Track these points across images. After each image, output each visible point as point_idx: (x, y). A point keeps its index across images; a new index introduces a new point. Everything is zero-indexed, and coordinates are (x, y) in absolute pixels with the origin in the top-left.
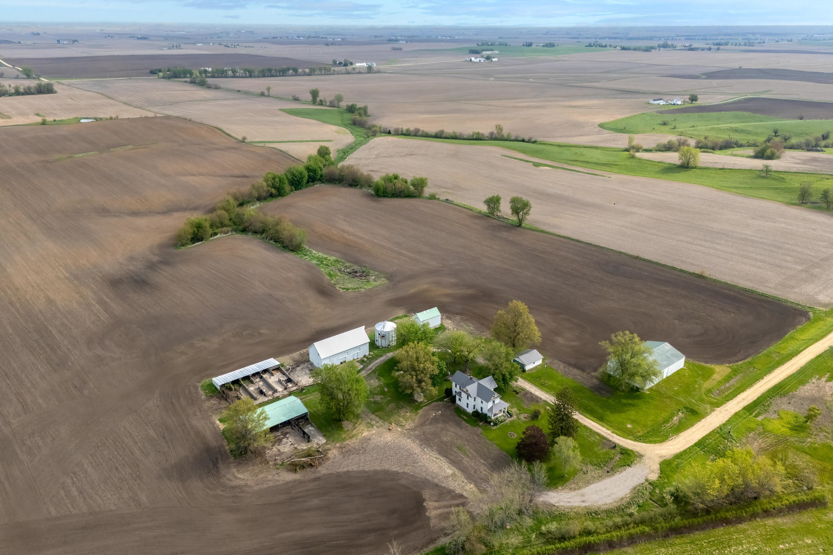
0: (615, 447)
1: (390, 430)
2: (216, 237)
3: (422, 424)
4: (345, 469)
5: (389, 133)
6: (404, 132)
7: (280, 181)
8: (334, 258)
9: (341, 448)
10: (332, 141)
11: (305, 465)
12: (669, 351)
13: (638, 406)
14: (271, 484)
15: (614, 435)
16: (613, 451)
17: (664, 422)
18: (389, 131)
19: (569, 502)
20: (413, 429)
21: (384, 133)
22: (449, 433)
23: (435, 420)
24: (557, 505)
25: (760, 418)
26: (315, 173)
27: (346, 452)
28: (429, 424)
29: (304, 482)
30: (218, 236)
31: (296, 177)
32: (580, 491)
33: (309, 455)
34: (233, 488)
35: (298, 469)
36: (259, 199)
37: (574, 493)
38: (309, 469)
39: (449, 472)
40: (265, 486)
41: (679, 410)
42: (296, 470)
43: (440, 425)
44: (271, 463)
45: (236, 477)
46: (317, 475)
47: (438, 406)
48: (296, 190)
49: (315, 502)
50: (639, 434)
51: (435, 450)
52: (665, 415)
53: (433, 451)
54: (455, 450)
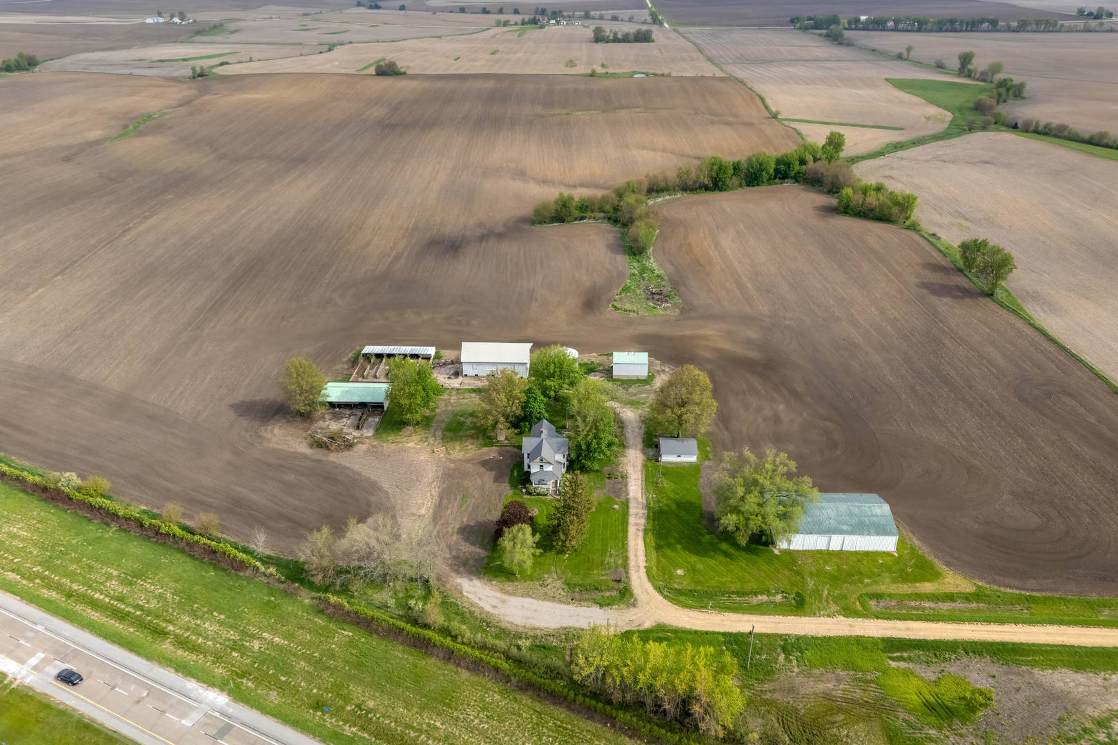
0: (619, 581)
1: (434, 452)
2: (582, 222)
3: (468, 461)
4: (348, 465)
5: (1015, 127)
6: (1040, 129)
7: (720, 169)
8: (662, 272)
9: (374, 447)
10: (901, 129)
11: (323, 446)
12: (876, 516)
13: (731, 559)
14: (285, 447)
15: (643, 572)
16: (612, 584)
17: (733, 593)
18: (1016, 124)
19: (480, 599)
20: (452, 461)
21: (1007, 126)
22: (478, 480)
23: (485, 463)
24: (465, 594)
25: (893, 664)
26: (789, 167)
27: (373, 451)
28: (473, 464)
29: (307, 459)
30: (585, 221)
31: (753, 168)
32: (506, 597)
33: (332, 438)
34: (260, 437)
35: (314, 446)
36: (685, 188)
37: (499, 595)
38: (325, 451)
39: (423, 511)
40: (280, 447)
41: (783, 592)
42: (312, 445)
43: (482, 469)
44: (309, 432)
45: (272, 431)
46: (324, 458)
47: (508, 452)
48: (748, 186)
49: (291, 477)
50: (676, 586)
51: (443, 488)
52: (749, 586)
53: (439, 488)
54: (458, 497)
